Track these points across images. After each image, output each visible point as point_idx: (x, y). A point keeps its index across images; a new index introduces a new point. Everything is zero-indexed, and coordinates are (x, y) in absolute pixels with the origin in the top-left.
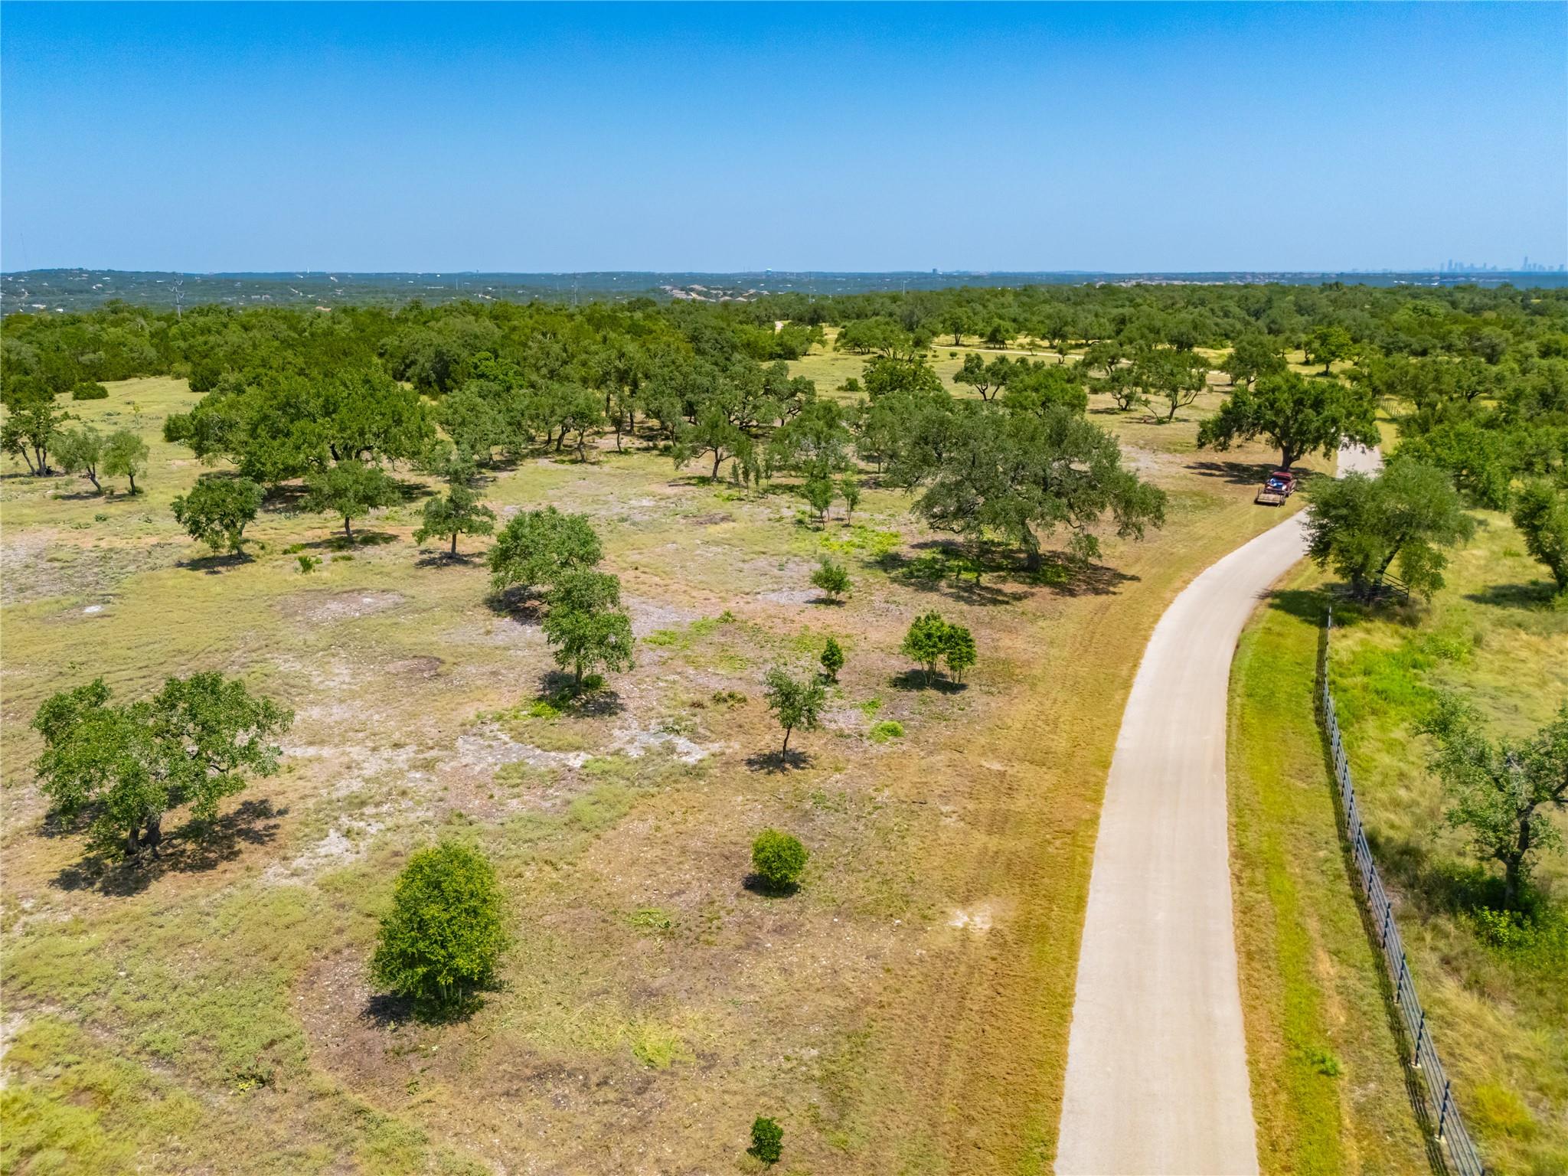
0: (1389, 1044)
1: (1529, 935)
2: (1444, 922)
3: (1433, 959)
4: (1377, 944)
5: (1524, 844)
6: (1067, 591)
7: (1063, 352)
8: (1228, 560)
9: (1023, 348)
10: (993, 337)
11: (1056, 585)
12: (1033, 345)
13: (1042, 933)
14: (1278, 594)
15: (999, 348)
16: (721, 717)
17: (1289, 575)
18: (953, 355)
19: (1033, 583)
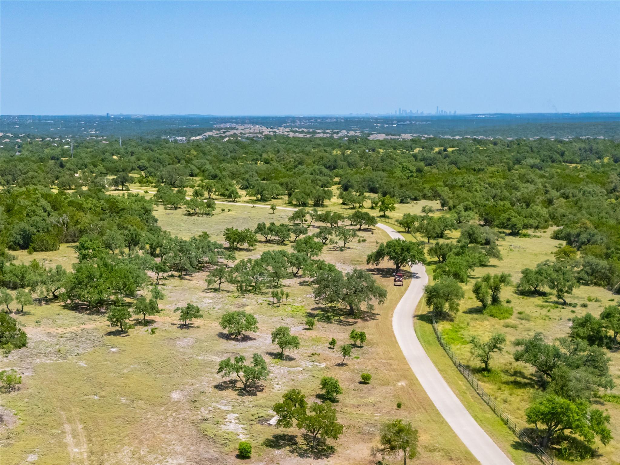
0: (473, 390)
1: (490, 375)
2: (476, 375)
3: (476, 380)
4: (467, 379)
5: (488, 359)
6: (365, 320)
7: (273, 208)
8: (399, 306)
9: (248, 202)
10: (230, 196)
11: (361, 318)
12: (252, 202)
13: (414, 384)
14: (417, 316)
15: (233, 201)
16: (318, 358)
17: (417, 309)
18: (223, 210)
19: (355, 318)
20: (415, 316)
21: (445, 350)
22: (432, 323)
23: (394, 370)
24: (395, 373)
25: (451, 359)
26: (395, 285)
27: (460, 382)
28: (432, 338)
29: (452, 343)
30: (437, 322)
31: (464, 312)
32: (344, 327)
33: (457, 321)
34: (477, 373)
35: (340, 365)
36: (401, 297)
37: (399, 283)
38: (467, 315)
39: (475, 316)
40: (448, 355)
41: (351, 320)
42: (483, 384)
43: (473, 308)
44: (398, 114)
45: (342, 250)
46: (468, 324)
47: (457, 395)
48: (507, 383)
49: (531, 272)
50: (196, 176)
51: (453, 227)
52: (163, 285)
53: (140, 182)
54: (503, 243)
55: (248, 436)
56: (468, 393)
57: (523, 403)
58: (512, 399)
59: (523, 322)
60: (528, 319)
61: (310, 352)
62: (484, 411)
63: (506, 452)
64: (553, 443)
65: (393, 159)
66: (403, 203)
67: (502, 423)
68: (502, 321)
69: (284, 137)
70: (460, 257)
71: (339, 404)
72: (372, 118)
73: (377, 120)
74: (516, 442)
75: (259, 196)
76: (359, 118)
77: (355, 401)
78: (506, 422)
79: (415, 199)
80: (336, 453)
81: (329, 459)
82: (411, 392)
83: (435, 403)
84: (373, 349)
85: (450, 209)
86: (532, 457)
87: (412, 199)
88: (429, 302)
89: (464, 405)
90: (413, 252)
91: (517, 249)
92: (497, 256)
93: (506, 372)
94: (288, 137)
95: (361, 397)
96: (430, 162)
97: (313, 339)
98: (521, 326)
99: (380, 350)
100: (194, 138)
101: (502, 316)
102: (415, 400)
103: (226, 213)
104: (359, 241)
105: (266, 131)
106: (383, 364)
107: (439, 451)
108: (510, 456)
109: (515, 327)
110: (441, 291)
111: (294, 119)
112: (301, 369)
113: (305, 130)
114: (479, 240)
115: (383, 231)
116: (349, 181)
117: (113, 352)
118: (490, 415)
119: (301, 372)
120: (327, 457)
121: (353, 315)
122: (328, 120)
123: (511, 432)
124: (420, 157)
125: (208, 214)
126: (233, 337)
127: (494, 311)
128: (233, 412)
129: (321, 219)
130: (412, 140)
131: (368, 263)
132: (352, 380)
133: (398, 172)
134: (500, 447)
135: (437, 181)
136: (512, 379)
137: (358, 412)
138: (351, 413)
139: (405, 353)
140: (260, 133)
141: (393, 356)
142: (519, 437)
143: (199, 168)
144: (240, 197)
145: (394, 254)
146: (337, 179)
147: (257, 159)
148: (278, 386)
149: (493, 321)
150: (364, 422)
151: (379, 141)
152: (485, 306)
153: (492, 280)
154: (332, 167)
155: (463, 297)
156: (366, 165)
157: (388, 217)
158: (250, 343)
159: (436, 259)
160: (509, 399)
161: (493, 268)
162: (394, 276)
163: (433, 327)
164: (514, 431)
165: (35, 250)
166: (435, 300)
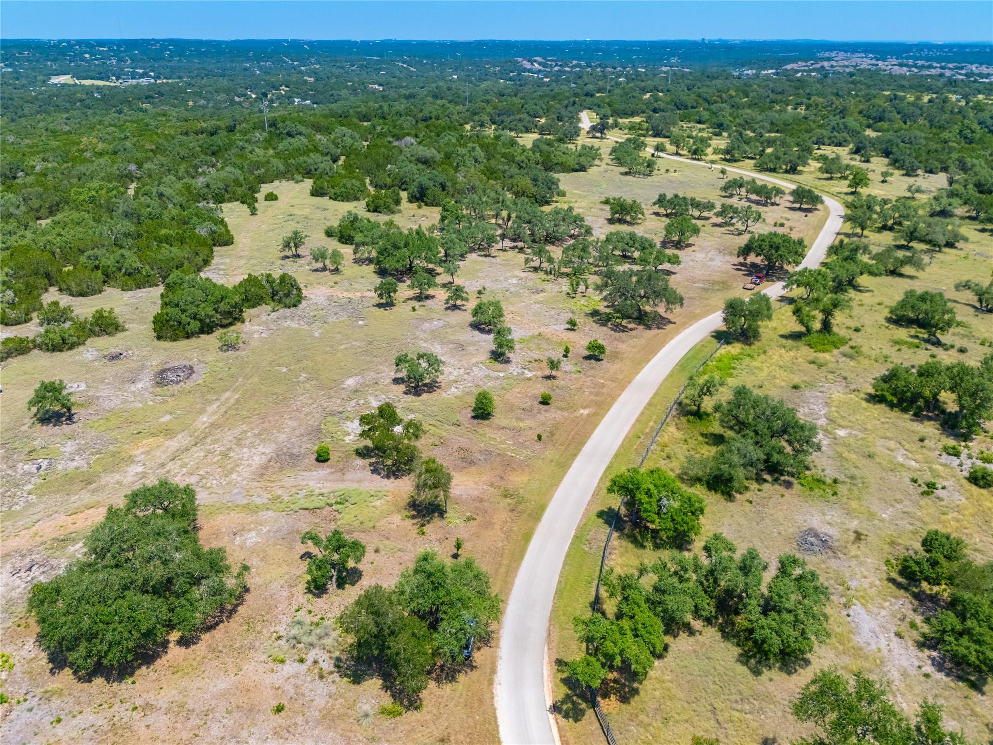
0: (654, 434)
1: (698, 421)
2: (682, 418)
3: (674, 424)
4: (665, 420)
5: (700, 403)
6: (648, 327)
7: (723, 172)
8: (712, 316)
10: (695, 153)
11: (646, 325)
15: (698, 160)
16: (537, 365)
18: (667, 171)
19: (639, 324)
20: (715, 332)
22: (722, 343)
23: (598, 394)
24: (594, 398)
26: (743, 288)
27: (652, 424)
28: (696, 363)
30: (728, 343)
31: (780, 336)
32: (613, 332)
33: (756, 345)
34: (684, 415)
35: (548, 378)
37: (751, 286)
38: (780, 339)
39: (790, 342)
41: (632, 326)
45: (740, 234)
46: (765, 352)
47: (626, 437)
48: (705, 435)
52: (493, 257)
55: (356, 438)
56: (643, 437)
59: (843, 359)
60: (854, 356)
61: (537, 357)
63: (585, 518)
68: (815, 354)
71: (486, 422)
74: (610, 509)
75: (728, 156)
77: (505, 423)
79: (930, 172)
82: (582, 423)
84: (610, 365)
86: (606, 529)
88: (726, 320)
95: (518, 419)
97: (560, 343)
98: (831, 365)
99: (615, 367)
100: (765, 72)
102: (573, 434)
103: (671, 174)
104: (775, 225)
105: (865, 63)
106: (597, 384)
107: (513, 498)
109: (821, 365)
112: (502, 375)
117: (357, 326)
119: (497, 378)
120: (396, 478)
121: (642, 319)
126: (483, 326)
127: (815, 340)
129: (755, 191)
131: (739, 257)
132: (536, 397)
134: (586, 510)
136: (721, 431)
137: (493, 436)
138: (483, 435)
140: (854, 67)
142: (621, 504)
148: (455, 390)
149: (804, 352)
150: (483, 448)
152: (807, 332)
153: (823, 302)
155: (770, 319)
160: (678, 455)
161: (908, 280)
163: (718, 348)
165: (425, 204)
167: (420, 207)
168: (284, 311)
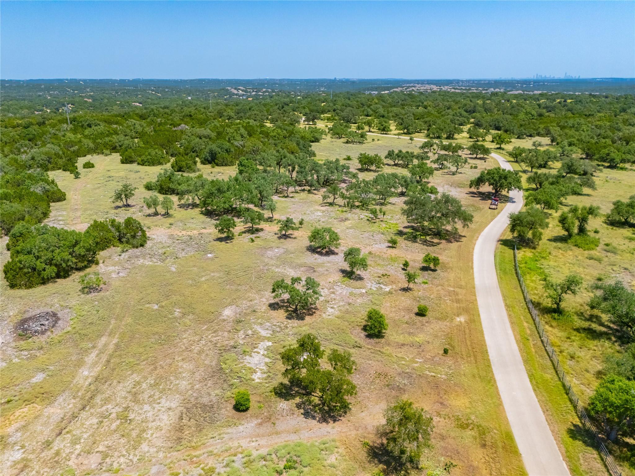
0: (538, 335)
1: (561, 317)
2: (546, 316)
3: (544, 322)
4: (534, 320)
5: (560, 301)
6: (449, 241)
7: (411, 139)
8: (486, 230)
9: (395, 135)
10: (384, 130)
11: (446, 239)
12: (399, 134)
13: (474, 321)
14: (501, 240)
15: (386, 134)
16: (387, 280)
17: (503, 234)
18: (373, 140)
19: (440, 239)
20: (498, 241)
21: (519, 281)
22: (514, 249)
23: (458, 301)
24: (458, 305)
25: (523, 293)
26: (490, 208)
27: (525, 324)
28: (510, 267)
29: (528, 273)
30: (518, 249)
31: (548, 240)
32: (426, 247)
33: (539, 249)
34: (547, 313)
35: (406, 290)
36: (492, 220)
37: (494, 207)
38: (551, 243)
39: (559, 244)
40: (521, 287)
41: (436, 241)
42: (550, 329)
43: (559, 236)
44: (535, 78)
45: (454, 174)
46: (550, 253)
47: (517, 341)
48: (578, 330)
49: (622, 204)
50: (370, 116)
51: (555, 158)
52: (292, 197)
53: (328, 120)
54: (600, 174)
55: (265, 375)
56: (531, 339)
57: (594, 362)
58: (581, 354)
59: (609, 254)
60: (614, 251)
61: (382, 272)
62: (543, 368)
63: (560, 442)
64: (625, 434)
65: (522, 107)
66: (520, 138)
67: (563, 391)
68: (586, 252)
69: (445, 92)
70: (554, 186)
71: (383, 340)
72: (515, 81)
73: (518, 82)
74: (575, 426)
75: (406, 131)
76: (506, 81)
77: (400, 339)
78: (567, 390)
79: (531, 136)
80: (348, 414)
81: (337, 423)
82: (467, 331)
83: (489, 351)
84: (446, 274)
85: (558, 144)
86: (592, 454)
87: (528, 136)
88: (513, 230)
89: (522, 356)
90: (510, 180)
91: (612, 181)
92: (592, 186)
93: (580, 315)
94: (448, 92)
95: (410, 334)
96: (550, 109)
97: (392, 259)
98: (606, 259)
99: (452, 276)
100: (383, 92)
101: (586, 247)
102: (469, 343)
103: (376, 142)
104: (471, 168)
105: (435, 88)
106: (449, 292)
107: (473, 429)
108: (564, 450)
109: (599, 260)
110: (525, 220)
111: (458, 81)
112: (364, 291)
113: (464, 88)
114: (578, 171)
115: (495, 160)
116: (479, 121)
117: (209, 259)
118: (549, 375)
119: (362, 295)
120: (335, 421)
121: (439, 236)
122: (482, 82)
123: (572, 408)
124: (543, 106)
125: (360, 143)
126: (319, 250)
127: (579, 241)
128: (269, 339)
129: (445, 148)
130: (540, 94)
131: (471, 187)
132: (409, 310)
133: (522, 116)
134: (553, 431)
135: (552, 122)
136: (586, 324)
137: (399, 355)
138: (390, 355)
139: (477, 281)
140: (430, 90)
141: (463, 283)
142: (580, 418)
143: (374, 111)
144: (391, 130)
145: (492, 181)
146: (472, 120)
147: (419, 106)
149: (577, 251)
150: (399, 370)
151: (515, 95)
152: (570, 236)
153: (580, 212)
154: (471, 112)
155: (547, 227)
156: (498, 111)
157: (503, 149)
158: (332, 257)
159: (534, 186)
160: (578, 354)
161: (586, 197)
162: (492, 199)
163: (514, 253)
164: (575, 407)
165: (217, 165)
166: (518, 228)
167: (213, 167)
168: (132, 251)
